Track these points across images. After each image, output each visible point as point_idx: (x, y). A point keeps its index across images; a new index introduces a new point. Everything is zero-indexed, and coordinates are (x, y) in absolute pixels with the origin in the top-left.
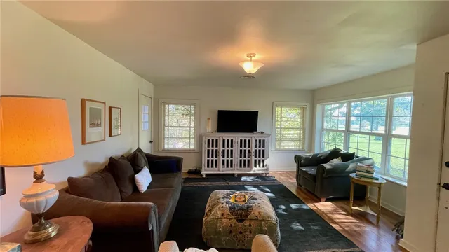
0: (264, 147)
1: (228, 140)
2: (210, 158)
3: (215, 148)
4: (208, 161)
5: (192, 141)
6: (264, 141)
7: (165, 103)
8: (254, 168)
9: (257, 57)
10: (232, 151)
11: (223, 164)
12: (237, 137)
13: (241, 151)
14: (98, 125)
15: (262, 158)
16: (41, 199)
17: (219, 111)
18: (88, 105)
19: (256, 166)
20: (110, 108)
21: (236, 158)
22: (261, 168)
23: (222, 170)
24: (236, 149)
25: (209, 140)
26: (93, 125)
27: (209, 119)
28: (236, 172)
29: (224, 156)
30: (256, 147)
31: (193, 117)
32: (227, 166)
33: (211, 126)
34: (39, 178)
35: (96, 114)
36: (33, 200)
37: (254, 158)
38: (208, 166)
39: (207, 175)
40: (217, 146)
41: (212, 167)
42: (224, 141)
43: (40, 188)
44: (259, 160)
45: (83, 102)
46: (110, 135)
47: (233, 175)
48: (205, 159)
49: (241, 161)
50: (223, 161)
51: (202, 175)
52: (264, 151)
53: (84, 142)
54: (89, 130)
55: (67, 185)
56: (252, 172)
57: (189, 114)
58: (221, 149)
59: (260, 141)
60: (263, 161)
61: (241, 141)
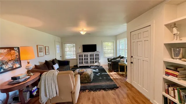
0: (98, 56)
1: (86, 55)
2: (80, 61)
3: (82, 58)
4: (80, 62)
5: (75, 55)
6: (98, 54)
7: (65, 44)
8: (95, 64)
9: (85, 29)
10: (87, 58)
11: (85, 63)
12: (89, 54)
13: (90, 58)
14: (42, 52)
15: (98, 60)
16: (29, 67)
17: (83, 45)
18: (39, 46)
19: (96, 63)
20: (45, 47)
21: (89, 60)
22: (98, 63)
23: (84, 65)
24: (89, 58)
25: (79, 55)
26: (40, 52)
27: (79, 48)
28: (89, 65)
29: (85, 60)
30: (95, 56)
31: (74, 48)
32: (86, 63)
33: (80, 50)
34: (28, 63)
35: (41, 49)
36: (28, 67)
37: (95, 60)
38: (80, 64)
39: (79, 66)
40: (82, 57)
41: (81, 64)
42: (84, 55)
43: (29, 65)
44: (97, 61)
45: (37, 46)
46: (46, 55)
47: (88, 66)
48: (78, 61)
49: (91, 61)
50: (85, 62)
51: (78, 67)
52: (98, 58)
53: (38, 56)
54: (39, 53)
55: (34, 67)
56: (94, 65)
57: (73, 47)
58: (84, 58)
59: (97, 54)
60: (98, 61)
61: (90, 55)
